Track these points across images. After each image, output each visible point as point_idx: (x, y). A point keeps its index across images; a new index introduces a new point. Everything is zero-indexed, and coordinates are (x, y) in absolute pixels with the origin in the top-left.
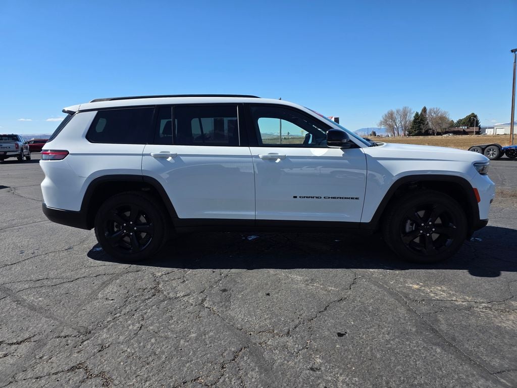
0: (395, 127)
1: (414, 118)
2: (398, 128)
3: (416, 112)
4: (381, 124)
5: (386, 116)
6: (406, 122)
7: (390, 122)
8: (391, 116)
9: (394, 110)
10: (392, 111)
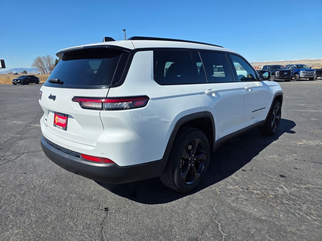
0: (44, 68)
1: (55, 63)
2: (46, 69)
3: (55, 59)
4: (34, 65)
5: (36, 60)
6: (50, 65)
7: (40, 64)
8: (39, 60)
9: (41, 57)
10: (40, 57)
